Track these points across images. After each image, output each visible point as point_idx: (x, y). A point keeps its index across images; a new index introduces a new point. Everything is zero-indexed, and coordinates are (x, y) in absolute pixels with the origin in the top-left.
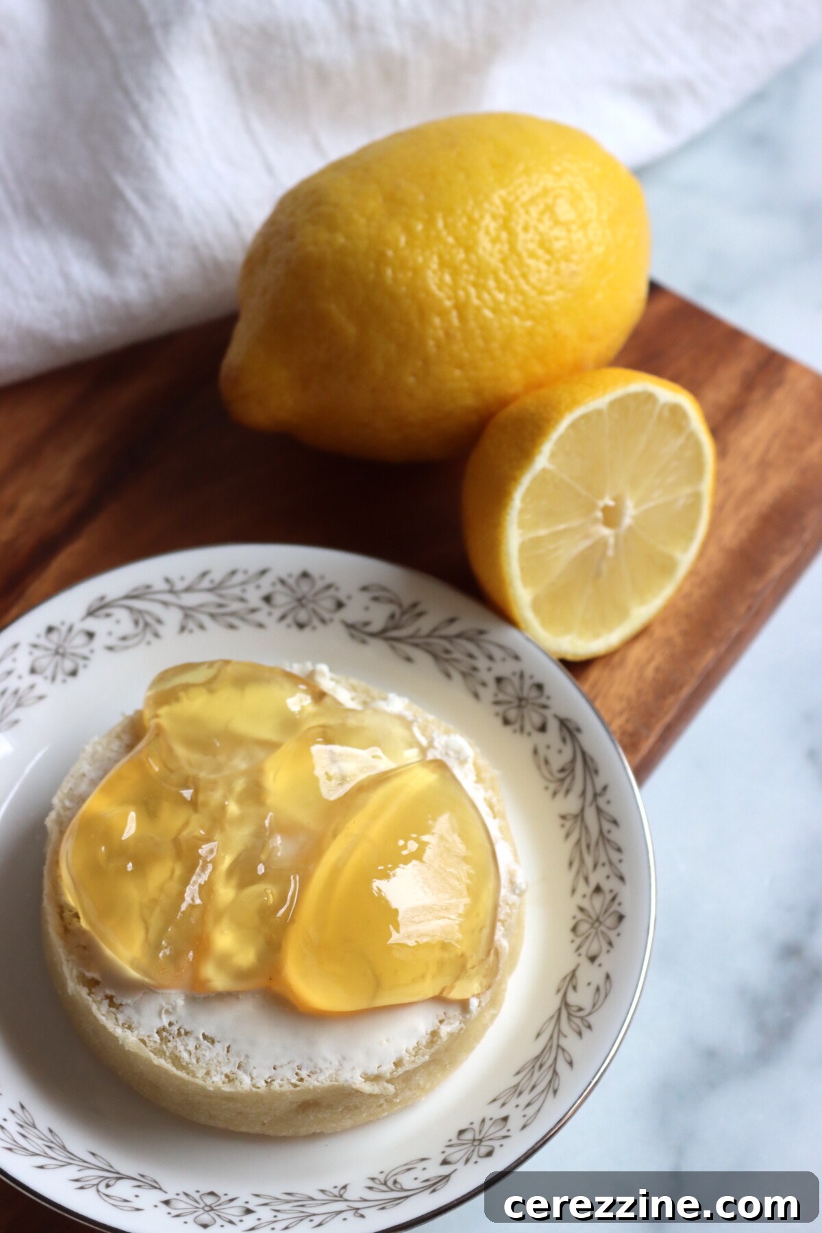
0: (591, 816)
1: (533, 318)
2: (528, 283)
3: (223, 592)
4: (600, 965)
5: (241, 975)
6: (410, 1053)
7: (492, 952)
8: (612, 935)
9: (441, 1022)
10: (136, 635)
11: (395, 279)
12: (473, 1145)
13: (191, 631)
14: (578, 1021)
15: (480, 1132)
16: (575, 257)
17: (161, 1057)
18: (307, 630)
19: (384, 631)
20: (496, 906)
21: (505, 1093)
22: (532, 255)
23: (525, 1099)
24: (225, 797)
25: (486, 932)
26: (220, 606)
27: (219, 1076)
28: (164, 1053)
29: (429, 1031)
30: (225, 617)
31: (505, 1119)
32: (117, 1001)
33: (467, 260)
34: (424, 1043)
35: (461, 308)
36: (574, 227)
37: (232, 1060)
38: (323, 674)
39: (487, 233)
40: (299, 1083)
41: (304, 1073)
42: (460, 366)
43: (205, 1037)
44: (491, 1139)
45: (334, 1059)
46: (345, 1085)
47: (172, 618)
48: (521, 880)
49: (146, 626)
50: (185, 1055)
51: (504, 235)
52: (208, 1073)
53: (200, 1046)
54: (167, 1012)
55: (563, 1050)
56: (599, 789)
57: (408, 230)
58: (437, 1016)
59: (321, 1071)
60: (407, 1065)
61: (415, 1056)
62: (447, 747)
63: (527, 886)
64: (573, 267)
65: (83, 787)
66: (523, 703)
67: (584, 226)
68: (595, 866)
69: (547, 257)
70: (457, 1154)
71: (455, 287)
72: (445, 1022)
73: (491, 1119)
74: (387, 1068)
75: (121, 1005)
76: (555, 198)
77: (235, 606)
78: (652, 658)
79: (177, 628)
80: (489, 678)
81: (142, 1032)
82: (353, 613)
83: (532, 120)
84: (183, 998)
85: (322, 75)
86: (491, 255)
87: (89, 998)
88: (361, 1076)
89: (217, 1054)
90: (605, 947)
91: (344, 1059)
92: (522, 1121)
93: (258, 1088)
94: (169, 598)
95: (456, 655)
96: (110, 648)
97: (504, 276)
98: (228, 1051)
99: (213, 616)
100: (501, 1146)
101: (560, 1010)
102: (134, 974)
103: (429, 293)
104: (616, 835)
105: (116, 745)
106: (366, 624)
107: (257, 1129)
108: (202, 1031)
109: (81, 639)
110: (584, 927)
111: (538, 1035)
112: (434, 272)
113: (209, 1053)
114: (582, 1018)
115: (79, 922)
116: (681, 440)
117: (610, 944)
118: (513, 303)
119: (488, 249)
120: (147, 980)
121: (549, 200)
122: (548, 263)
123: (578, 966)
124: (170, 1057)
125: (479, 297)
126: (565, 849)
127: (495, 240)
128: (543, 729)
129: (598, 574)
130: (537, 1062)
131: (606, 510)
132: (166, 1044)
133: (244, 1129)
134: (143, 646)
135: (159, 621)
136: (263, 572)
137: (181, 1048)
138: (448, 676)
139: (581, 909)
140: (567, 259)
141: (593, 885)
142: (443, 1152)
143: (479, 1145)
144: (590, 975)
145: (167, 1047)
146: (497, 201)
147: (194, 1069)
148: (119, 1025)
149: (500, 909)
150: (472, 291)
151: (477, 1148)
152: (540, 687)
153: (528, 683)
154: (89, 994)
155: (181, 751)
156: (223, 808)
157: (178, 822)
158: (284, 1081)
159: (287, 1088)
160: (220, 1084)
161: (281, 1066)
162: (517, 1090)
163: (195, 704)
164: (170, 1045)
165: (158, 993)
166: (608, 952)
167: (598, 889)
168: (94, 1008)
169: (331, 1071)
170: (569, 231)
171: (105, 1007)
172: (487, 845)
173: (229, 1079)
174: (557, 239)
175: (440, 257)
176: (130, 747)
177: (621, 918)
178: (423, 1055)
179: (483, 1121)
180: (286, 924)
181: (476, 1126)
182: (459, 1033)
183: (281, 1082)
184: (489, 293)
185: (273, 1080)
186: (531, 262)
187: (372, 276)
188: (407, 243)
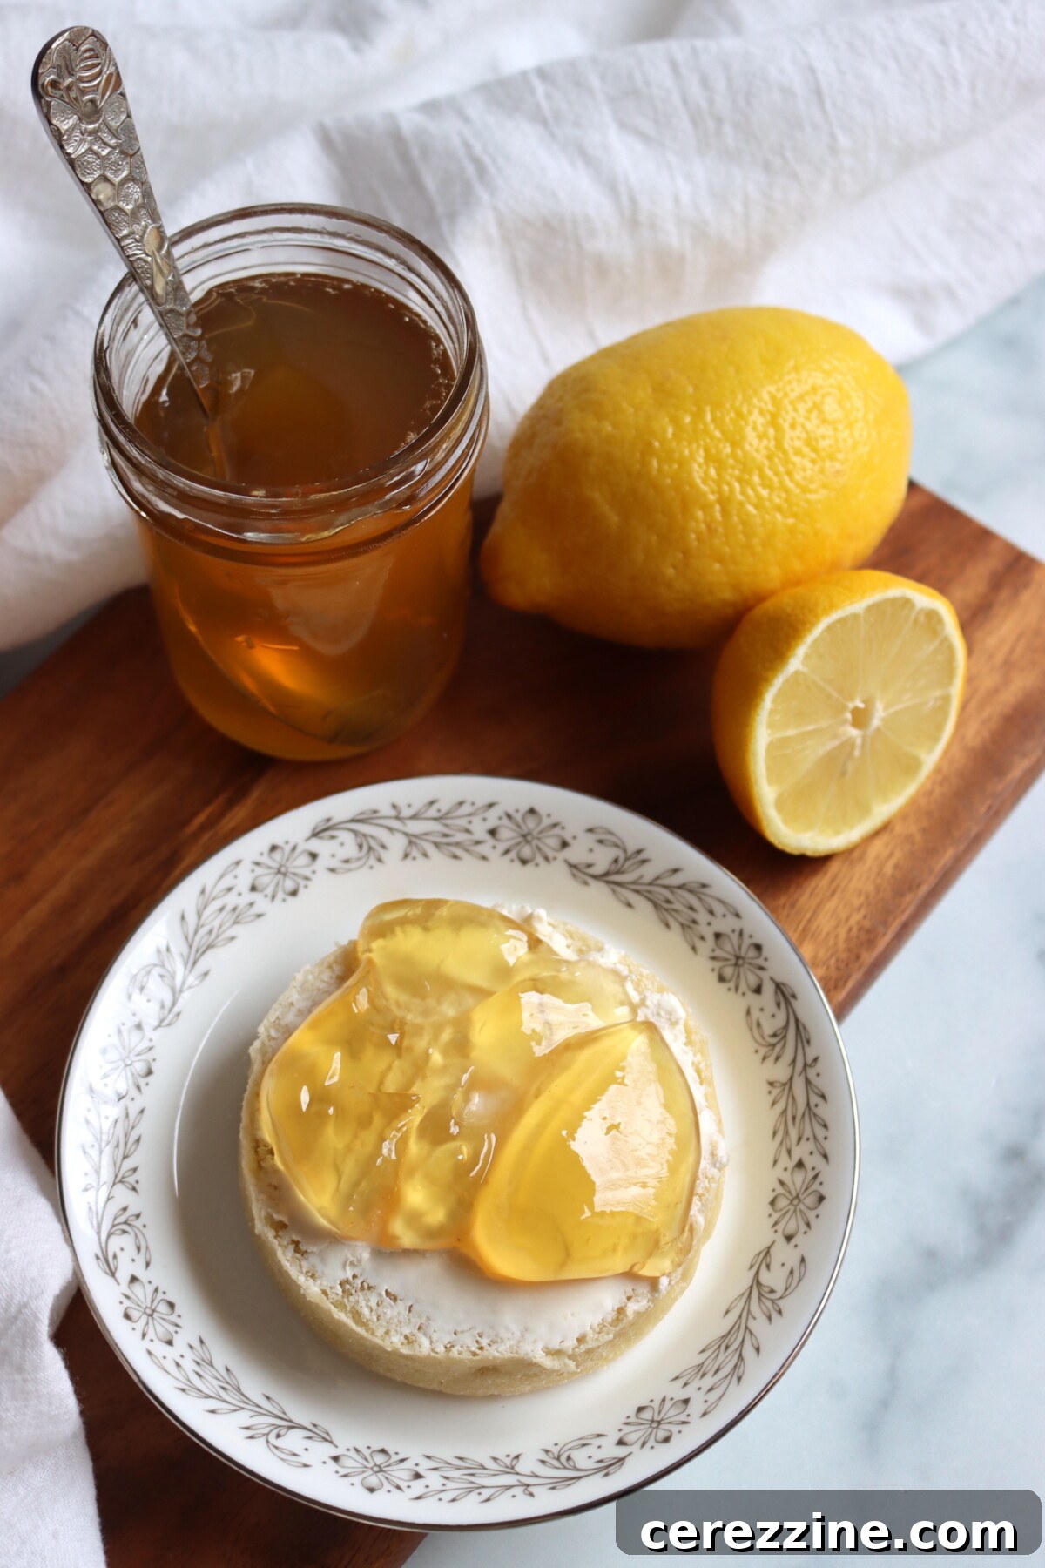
0: (799, 1086)
1: (795, 515)
2: (792, 480)
3: (448, 822)
4: (796, 1246)
5: (431, 1233)
6: (594, 1331)
7: (687, 1228)
8: (811, 1215)
9: (629, 1298)
10: (359, 859)
11: (660, 470)
12: (651, 1427)
13: (414, 858)
14: (769, 1304)
15: (660, 1412)
16: (840, 456)
17: (342, 1311)
18: (530, 867)
19: (607, 874)
20: (694, 1179)
21: (687, 1373)
22: (798, 452)
23: (708, 1382)
24: (429, 1044)
25: (681, 1208)
26: (445, 835)
27: (398, 1336)
28: (345, 1307)
29: (615, 1309)
30: (449, 846)
31: (686, 1402)
32: (303, 1247)
33: (733, 455)
34: (610, 1320)
35: (724, 502)
36: (840, 427)
37: (413, 1320)
38: (540, 919)
39: (755, 428)
40: (478, 1352)
41: (484, 1342)
42: (721, 560)
43: (387, 1293)
44: (670, 1423)
45: (516, 1329)
46: (526, 1358)
47: (397, 844)
48: (722, 1153)
49: (370, 850)
50: (366, 1311)
51: (771, 431)
52: (387, 1333)
53: (382, 1302)
54: (352, 1264)
55: (751, 1333)
56: (809, 1060)
57: (675, 421)
58: (625, 1292)
59: (502, 1341)
60: (590, 1342)
61: (599, 1333)
62: (659, 1006)
63: (728, 1160)
64: (838, 466)
65: (290, 1017)
66: (740, 962)
67: (850, 426)
68: (799, 1140)
69: (813, 455)
70: (634, 1435)
71: (719, 483)
72: (633, 1299)
73: (672, 1399)
74: (570, 1344)
75: (306, 1252)
76: (823, 396)
77: (460, 837)
78: (891, 855)
79: (401, 854)
80: (708, 933)
81: (325, 1283)
82: (577, 853)
83: (804, 316)
84: (369, 1251)
85: (602, 268)
86: (757, 451)
87: (275, 1242)
88: (542, 1350)
89: (398, 1313)
90: (803, 1228)
91: (526, 1330)
92: (703, 1408)
93: (437, 1353)
94: (395, 824)
95: (677, 906)
96: (332, 870)
97: (769, 473)
98: (410, 1311)
99: (436, 845)
100: (680, 1432)
101: (751, 1287)
102: (322, 1222)
103: (693, 485)
104: (823, 1110)
105: (327, 976)
106: (589, 866)
107: (435, 1386)
108: (386, 1287)
109: (305, 859)
110: (783, 1203)
111: (727, 1312)
112: (700, 465)
113: (393, 1311)
114: (773, 1301)
115: (273, 1159)
116: (935, 644)
117: (808, 1225)
118: (777, 500)
119: (754, 445)
120: (333, 1228)
121: (818, 399)
122: (813, 461)
123: (773, 1243)
124: (351, 1312)
125: (743, 493)
126: (770, 1117)
127: (761, 437)
128: (758, 990)
129: (843, 774)
130: (724, 1342)
131: (855, 711)
132: (348, 1298)
133: (421, 1385)
134: (365, 870)
135: (383, 847)
136: (491, 805)
137: (363, 1303)
138: (667, 926)
139: (782, 1183)
140: (832, 459)
141: (795, 1160)
142: (620, 1430)
143: (657, 1427)
144: (785, 1255)
145: (349, 1301)
146: (766, 397)
147: (374, 1327)
148: (302, 1273)
149: (698, 1182)
150: (737, 486)
151: (655, 1430)
152: (758, 947)
153: (747, 942)
154: (276, 1237)
155: (391, 991)
156: (427, 1056)
157: (381, 1065)
158: (464, 1350)
159: (466, 1356)
160: (399, 1346)
161: (462, 1332)
162: (700, 1370)
163: (410, 941)
164: (351, 1298)
165: (343, 1244)
166: (805, 1233)
167: (800, 1164)
168: (279, 1252)
169: (512, 1342)
170: (835, 430)
171: (290, 1252)
172: (691, 1115)
173: (408, 1340)
174: (823, 437)
175: (706, 450)
176: (342, 979)
177: (821, 1199)
178: (608, 1334)
179: (664, 1400)
180: (480, 1182)
181: (656, 1405)
182: (645, 1312)
183: (460, 1349)
184: (754, 489)
185: (452, 1346)
186: (796, 459)
187: (638, 466)
188: (674, 434)
